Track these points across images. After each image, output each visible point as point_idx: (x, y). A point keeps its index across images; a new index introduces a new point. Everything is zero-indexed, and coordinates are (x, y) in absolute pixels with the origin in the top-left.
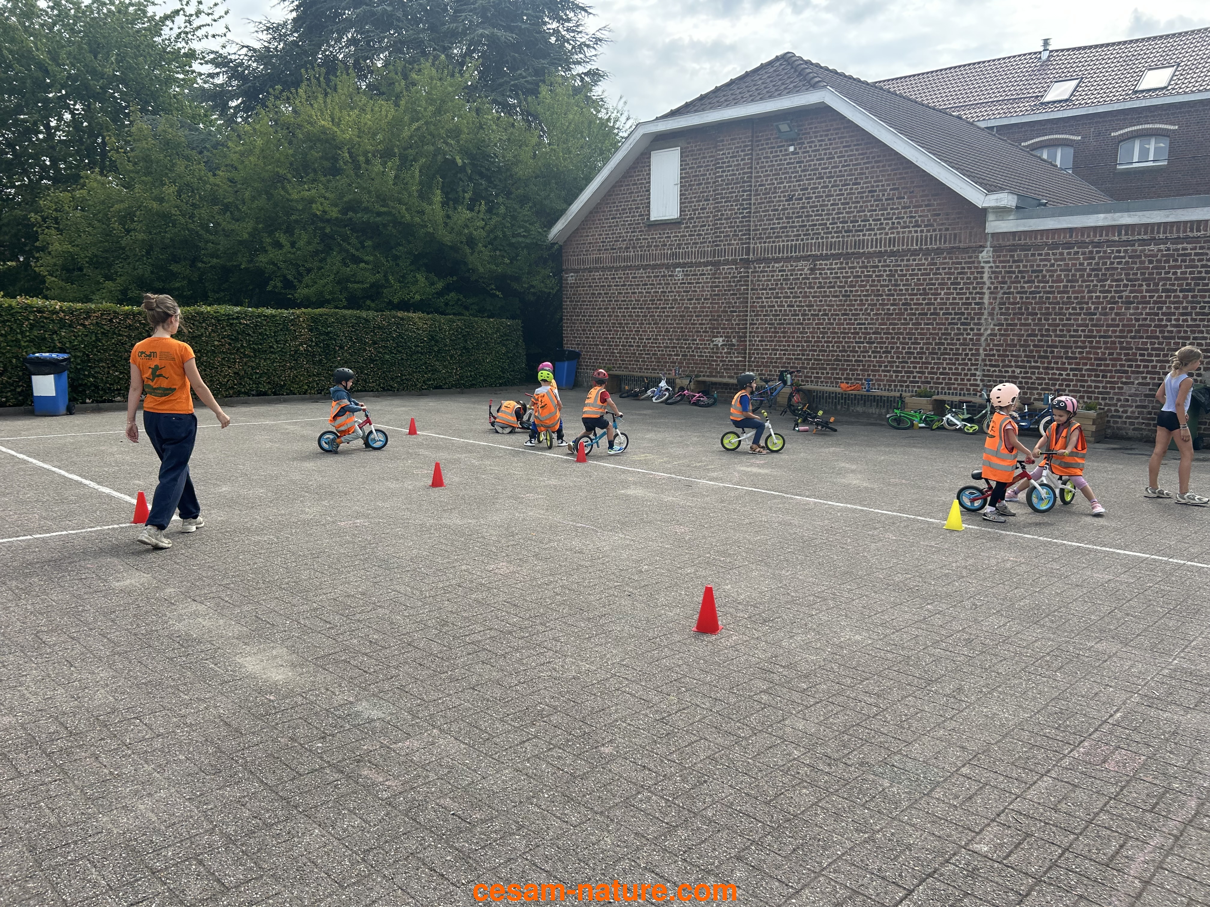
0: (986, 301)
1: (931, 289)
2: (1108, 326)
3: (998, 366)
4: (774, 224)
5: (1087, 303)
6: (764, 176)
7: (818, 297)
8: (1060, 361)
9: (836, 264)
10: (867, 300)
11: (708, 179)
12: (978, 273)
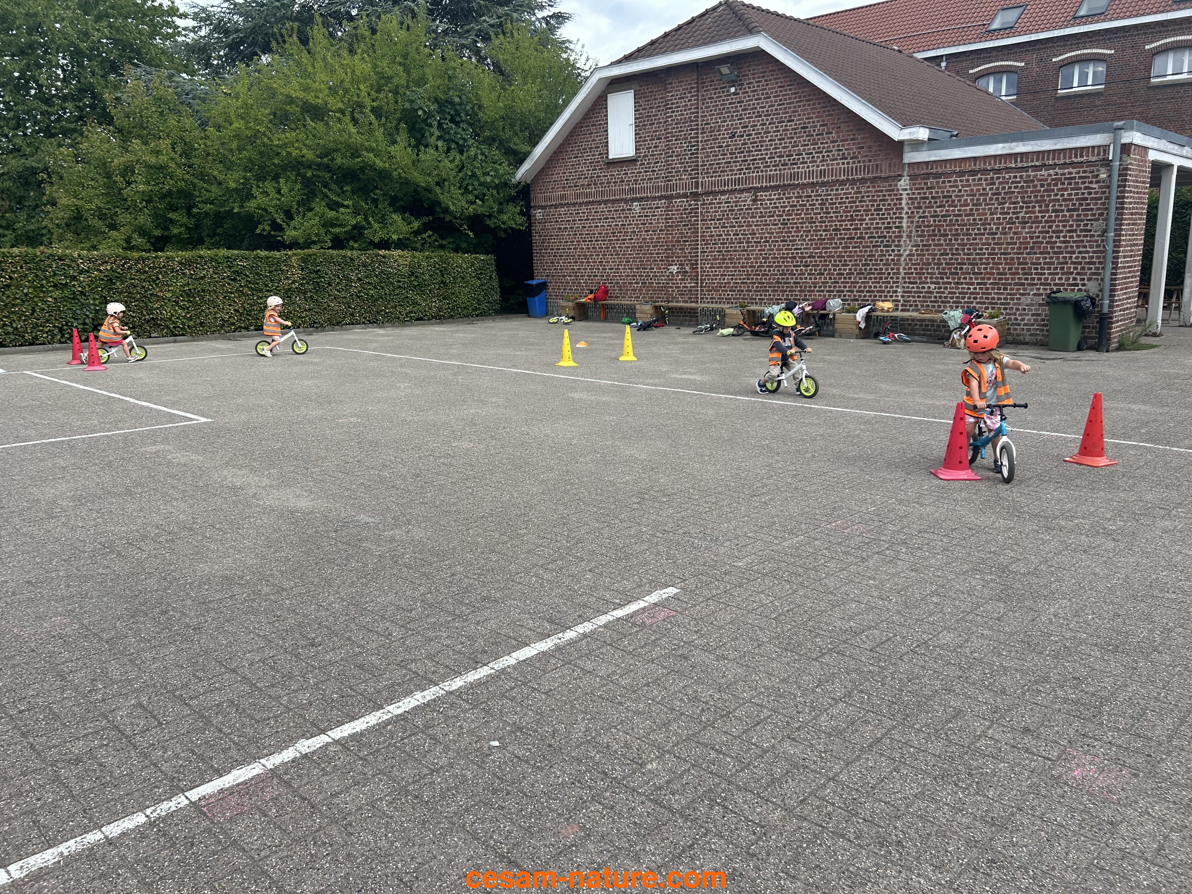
0: (904, 225)
1: (857, 215)
2: (1008, 244)
3: (916, 283)
4: (719, 159)
5: (990, 224)
6: (710, 115)
7: (760, 226)
8: (968, 276)
9: (775, 195)
10: (802, 227)
11: (659, 119)
12: (897, 199)
